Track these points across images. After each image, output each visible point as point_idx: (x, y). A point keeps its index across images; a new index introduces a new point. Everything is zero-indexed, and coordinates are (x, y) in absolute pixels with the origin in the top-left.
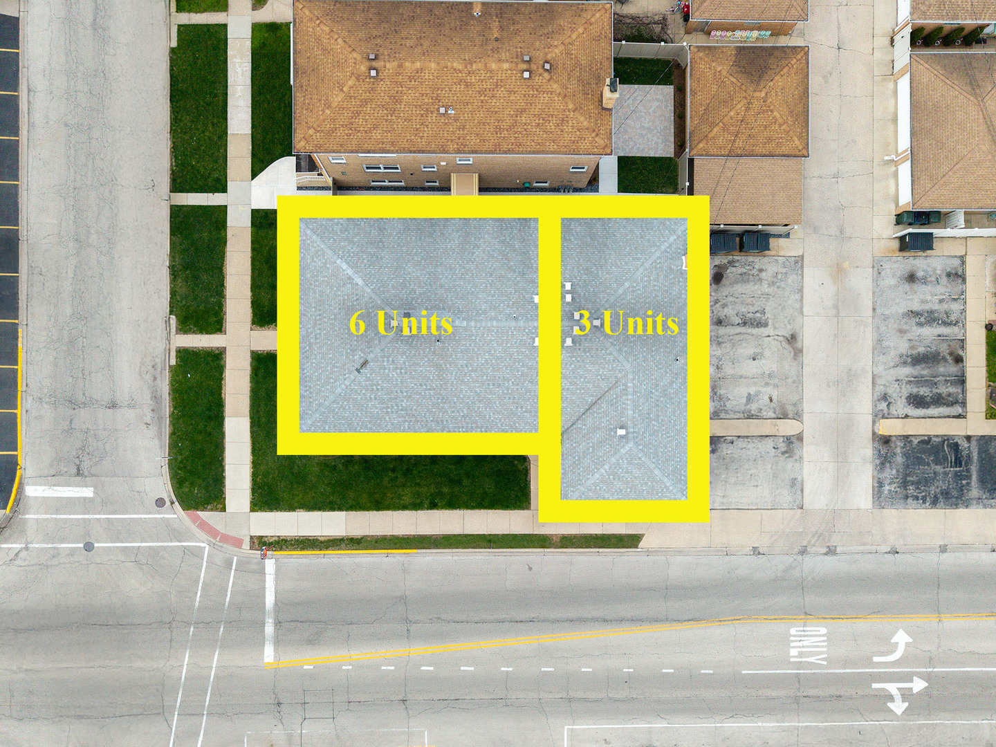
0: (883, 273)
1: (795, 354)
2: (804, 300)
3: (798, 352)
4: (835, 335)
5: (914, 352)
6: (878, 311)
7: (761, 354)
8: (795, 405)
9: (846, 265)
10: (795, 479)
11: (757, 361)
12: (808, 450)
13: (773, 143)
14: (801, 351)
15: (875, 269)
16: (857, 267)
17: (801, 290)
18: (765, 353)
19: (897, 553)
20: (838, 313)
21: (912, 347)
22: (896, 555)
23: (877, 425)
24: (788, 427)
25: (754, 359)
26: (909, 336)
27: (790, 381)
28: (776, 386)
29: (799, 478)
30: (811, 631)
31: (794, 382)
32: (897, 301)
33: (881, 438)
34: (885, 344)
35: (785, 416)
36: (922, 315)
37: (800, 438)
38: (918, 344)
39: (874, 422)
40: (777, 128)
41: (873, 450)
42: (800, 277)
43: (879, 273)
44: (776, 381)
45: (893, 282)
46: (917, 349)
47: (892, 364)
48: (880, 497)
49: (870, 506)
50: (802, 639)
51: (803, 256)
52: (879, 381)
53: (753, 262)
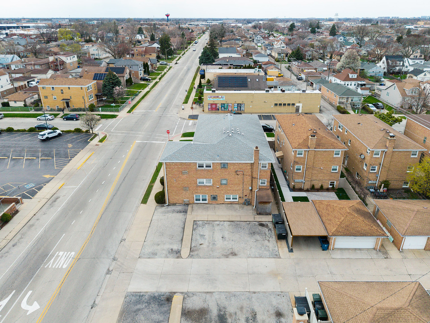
0: (279, 297)
1: (225, 255)
2: (256, 259)
3: (227, 256)
4: (237, 273)
5: (227, 316)
6: (254, 295)
7: (225, 240)
8: (197, 255)
9: (280, 278)
10: (156, 255)
11: (222, 238)
12: (172, 261)
13: (329, 222)
14: (227, 257)
15: (281, 293)
16: (280, 284)
17: (261, 257)
18: (226, 242)
19: (92, 308)
20: (250, 274)
21: (231, 315)
22: (91, 307)
23: (180, 295)
24: (185, 252)
25: (222, 237)
26: (239, 313)
27: (211, 252)
28: (208, 246)
29: (157, 257)
30: (68, 261)
31: (210, 254)
32: (262, 305)
33: (171, 296)
34: (233, 299)
35: (191, 250)
36: (254, 321)
37: (179, 257)
38: (234, 318)
39: (182, 293)
40: (337, 221)
41: (164, 292)
42: (268, 257)
43: (278, 295)
44: (211, 247)
45: (274, 303)
46: (230, 318)
47: (219, 303)
48: (133, 295)
49: (129, 291)
50: (66, 257)
51: (280, 258)
52: (208, 296)
53: (272, 237)
